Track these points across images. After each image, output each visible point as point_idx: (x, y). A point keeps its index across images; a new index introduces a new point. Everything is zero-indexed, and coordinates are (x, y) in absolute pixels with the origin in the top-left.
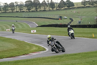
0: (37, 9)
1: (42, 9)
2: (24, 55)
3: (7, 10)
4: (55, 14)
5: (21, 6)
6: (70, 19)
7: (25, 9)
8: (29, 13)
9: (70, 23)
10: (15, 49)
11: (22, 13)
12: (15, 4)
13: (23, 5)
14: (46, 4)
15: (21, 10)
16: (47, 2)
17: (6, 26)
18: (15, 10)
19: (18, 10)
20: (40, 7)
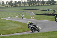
0: (34, 4)
1: (37, 4)
2: (27, 31)
3: (17, 5)
4: (45, 8)
5: (25, 3)
6: (54, 11)
7: (27, 5)
8: (29, 7)
9: (54, 13)
10: (21, 28)
11: (25, 7)
12: (21, 2)
13: (26, 2)
14: (39, 2)
15: (25, 5)
16: (40, 1)
17: (16, 15)
18: (21, 5)
19: (23, 5)
20: (36, 3)
